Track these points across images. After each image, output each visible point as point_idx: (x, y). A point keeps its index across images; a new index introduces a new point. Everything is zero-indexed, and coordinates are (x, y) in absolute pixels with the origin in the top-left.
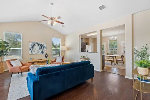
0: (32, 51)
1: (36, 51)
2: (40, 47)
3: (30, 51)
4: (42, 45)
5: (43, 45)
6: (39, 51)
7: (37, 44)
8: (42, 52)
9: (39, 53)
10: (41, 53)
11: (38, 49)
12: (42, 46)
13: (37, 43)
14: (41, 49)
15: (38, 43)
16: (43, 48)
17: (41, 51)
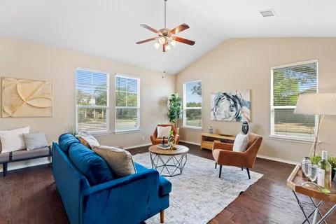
0: (216, 113)
1: (222, 112)
2: (232, 103)
3: (212, 113)
4: (236, 97)
5: (239, 96)
6: (230, 113)
7: (225, 97)
8: (238, 118)
9: (230, 119)
10: (235, 120)
11: (228, 108)
12: (237, 101)
13: (225, 94)
14: (234, 109)
15: (228, 93)
16: (239, 106)
17: (234, 113)
